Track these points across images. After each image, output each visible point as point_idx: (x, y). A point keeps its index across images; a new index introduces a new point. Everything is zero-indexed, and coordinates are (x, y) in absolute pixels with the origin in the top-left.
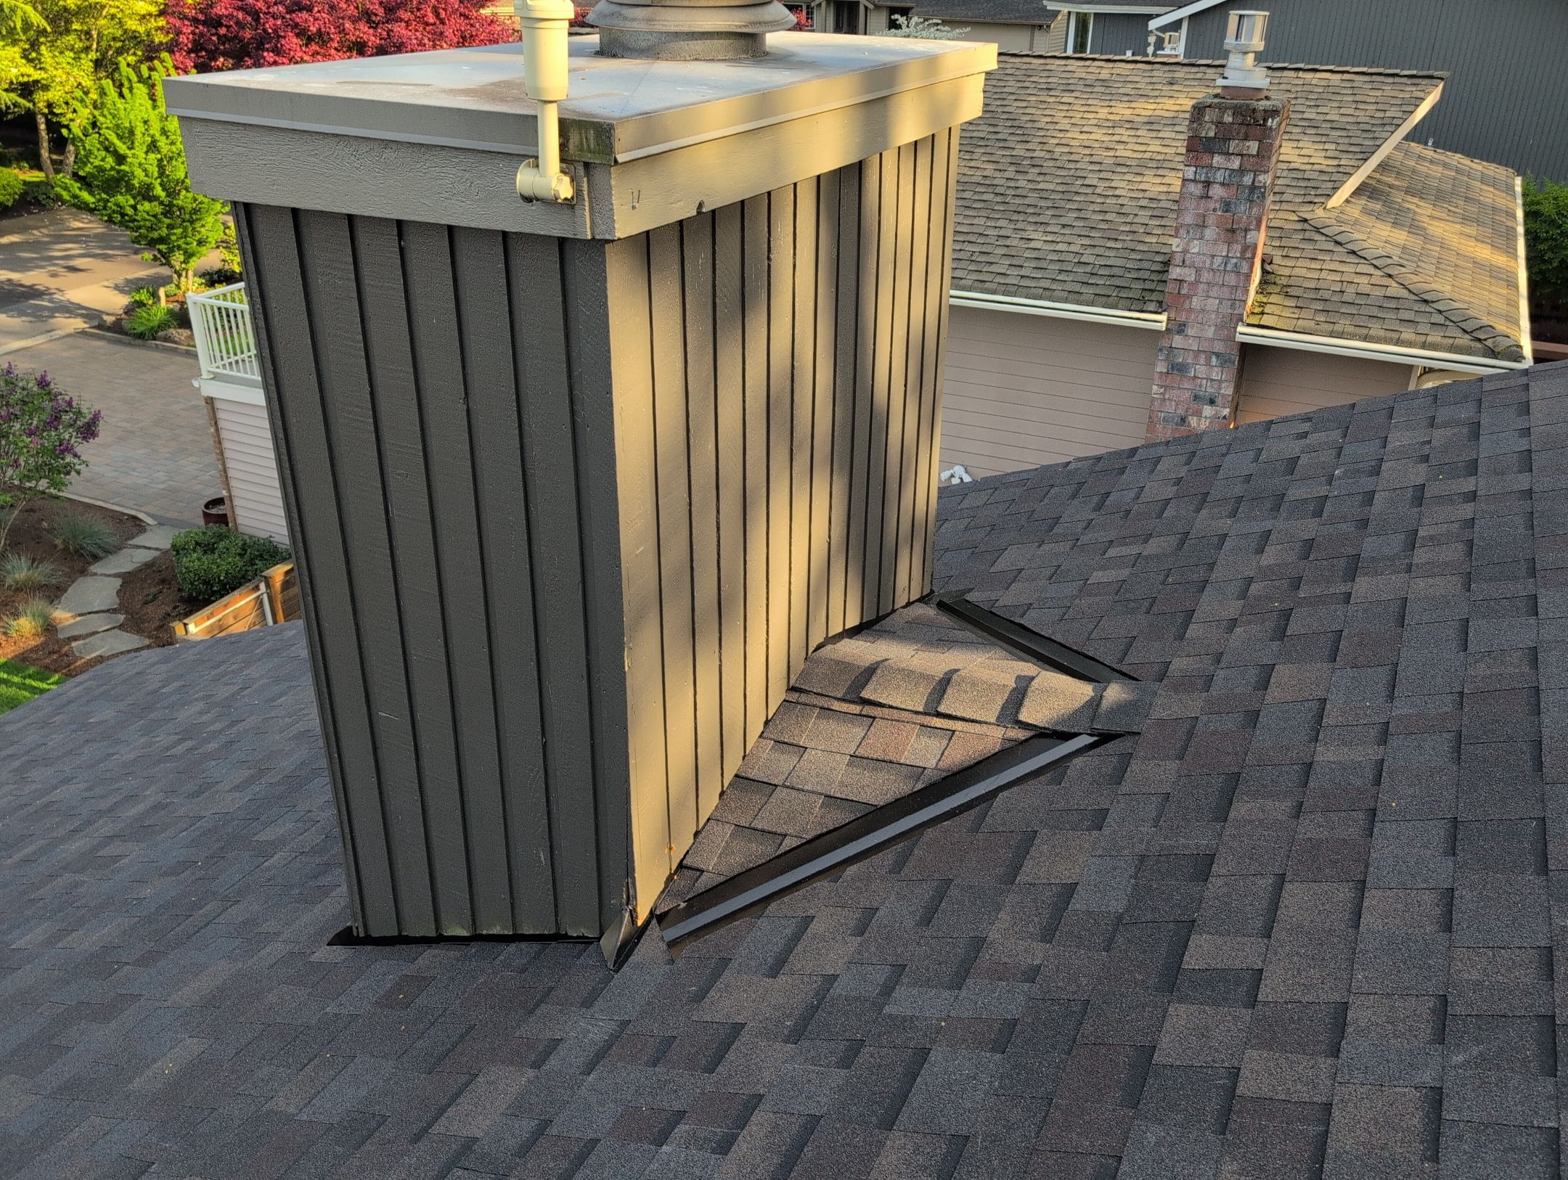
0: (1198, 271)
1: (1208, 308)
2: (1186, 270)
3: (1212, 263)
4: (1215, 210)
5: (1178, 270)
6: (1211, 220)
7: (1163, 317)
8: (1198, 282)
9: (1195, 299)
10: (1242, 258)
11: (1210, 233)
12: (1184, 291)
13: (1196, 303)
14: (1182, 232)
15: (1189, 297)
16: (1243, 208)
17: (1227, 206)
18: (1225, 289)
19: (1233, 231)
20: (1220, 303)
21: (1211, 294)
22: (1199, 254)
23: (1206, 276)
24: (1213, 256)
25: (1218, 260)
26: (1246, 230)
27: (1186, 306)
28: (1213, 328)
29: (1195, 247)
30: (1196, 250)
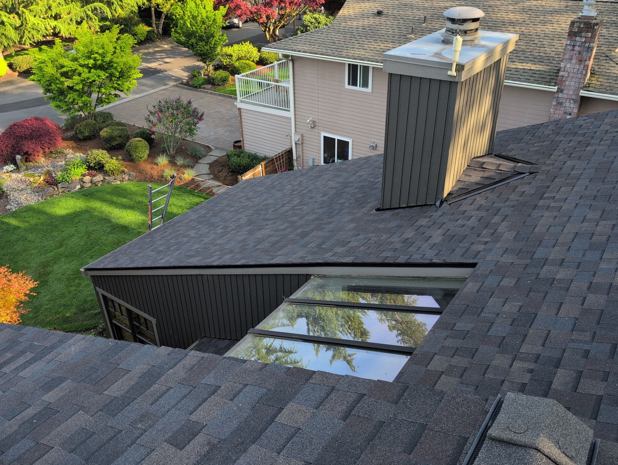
0: (569, 73)
1: (571, 85)
2: (565, 73)
3: (573, 71)
4: (576, 54)
5: (562, 73)
6: (574, 57)
7: (556, 88)
8: (568, 76)
9: (567, 82)
10: (584, 69)
11: (573, 61)
12: (564, 79)
13: (567, 83)
14: (565, 61)
15: (565, 81)
16: (585, 54)
17: (580, 53)
18: (577, 79)
19: (581, 61)
20: (575, 83)
21: (572, 80)
22: (569, 68)
23: (571, 75)
24: (574, 69)
25: (576, 70)
26: (586, 61)
27: (564, 84)
28: (572, 91)
29: (568, 66)
30: (568, 67)
